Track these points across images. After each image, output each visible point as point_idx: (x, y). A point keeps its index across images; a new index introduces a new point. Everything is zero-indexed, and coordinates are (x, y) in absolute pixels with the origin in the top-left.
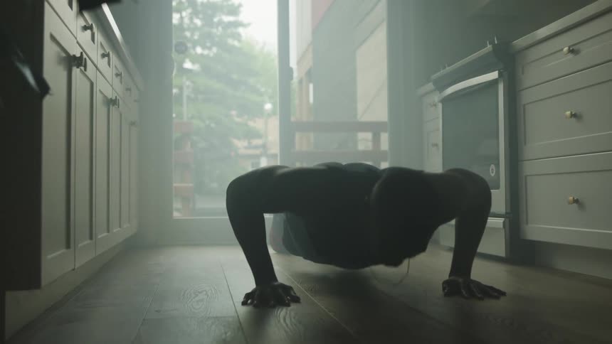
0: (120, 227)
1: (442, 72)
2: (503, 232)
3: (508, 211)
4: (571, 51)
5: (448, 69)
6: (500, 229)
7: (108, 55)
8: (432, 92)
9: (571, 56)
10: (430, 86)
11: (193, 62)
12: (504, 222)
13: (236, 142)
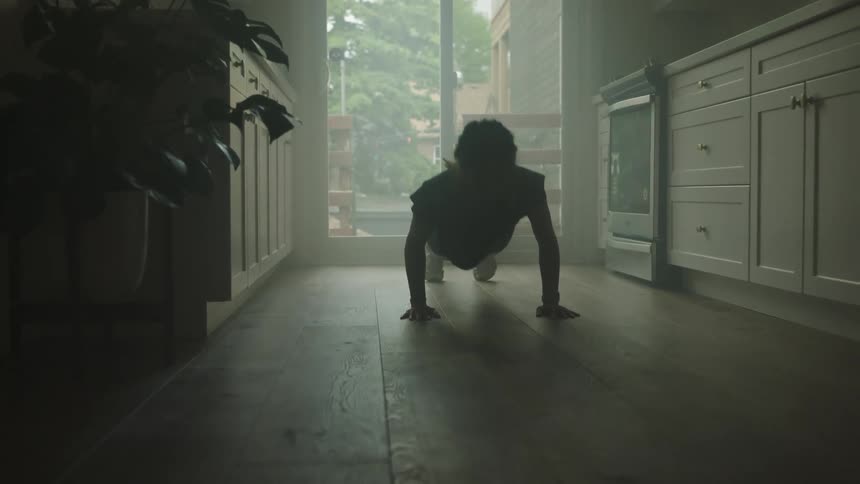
0: (269, 254)
1: (612, 85)
2: (650, 257)
3: (657, 236)
4: (705, 85)
5: (617, 83)
6: (646, 254)
7: (256, 81)
8: (602, 103)
9: (704, 90)
10: (599, 98)
11: (356, 16)
12: (651, 248)
13: (414, 122)
